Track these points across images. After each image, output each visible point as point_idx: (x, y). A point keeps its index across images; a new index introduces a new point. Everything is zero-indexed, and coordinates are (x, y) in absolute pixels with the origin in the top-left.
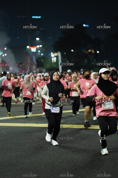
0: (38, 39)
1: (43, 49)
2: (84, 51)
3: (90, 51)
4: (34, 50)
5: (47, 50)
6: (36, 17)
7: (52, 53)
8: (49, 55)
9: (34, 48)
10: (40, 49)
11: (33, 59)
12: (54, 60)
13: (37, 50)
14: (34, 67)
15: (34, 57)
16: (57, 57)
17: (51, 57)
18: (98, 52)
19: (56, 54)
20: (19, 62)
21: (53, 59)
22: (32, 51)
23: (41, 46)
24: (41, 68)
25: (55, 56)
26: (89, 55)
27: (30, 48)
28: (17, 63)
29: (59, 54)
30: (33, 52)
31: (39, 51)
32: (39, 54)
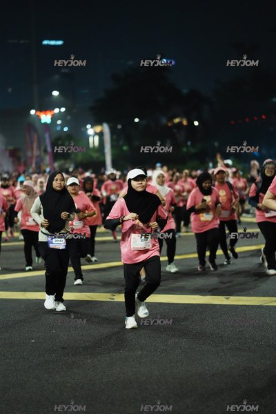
0: (56, 93)
1: (69, 118)
2: (164, 121)
3: (177, 120)
4: (46, 118)
5: (77, 120)
6: (53, 43)
7: (89, 126)
8: (83, 130)
9: (46, 114)
10: (60, 116)
11: (44, 139)
12: (94, 141)
13: (54, 118)
14: (47, 159)
15: (47, 136)
16: (101, 135)
17: (88, 136)
18: (196, 123)
19: (98, 129)
20: (11, 148)
21: (91, 140)
22: (43, 121)
23: (63, 110)
24: (62, 162)
25: (96, 134)
26: (175, 130)
27: (38, 113)
28: (6, 150)
29: (106, 128)
30: (45, 124)
31: (59, 122)
32: (59, 128)
